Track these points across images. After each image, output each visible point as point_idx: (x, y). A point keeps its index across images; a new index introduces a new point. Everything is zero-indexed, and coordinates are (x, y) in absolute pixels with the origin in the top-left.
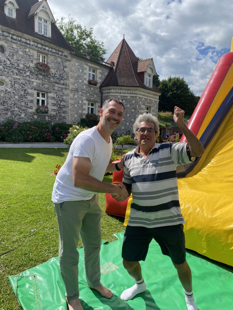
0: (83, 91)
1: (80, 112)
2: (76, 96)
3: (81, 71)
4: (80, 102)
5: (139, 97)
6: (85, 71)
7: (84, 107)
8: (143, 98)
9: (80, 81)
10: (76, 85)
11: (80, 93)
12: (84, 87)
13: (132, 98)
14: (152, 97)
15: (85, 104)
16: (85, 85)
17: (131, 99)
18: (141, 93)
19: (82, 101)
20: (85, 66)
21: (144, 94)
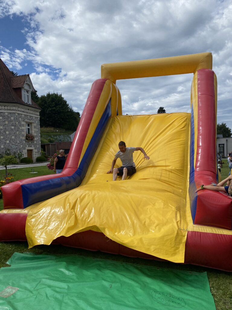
5: (18, 113)
8: (22, 114)
13: (11, 114)
14: (32, 114)
17: (9, 115)
18: (19, 109)
21: (23, 110)
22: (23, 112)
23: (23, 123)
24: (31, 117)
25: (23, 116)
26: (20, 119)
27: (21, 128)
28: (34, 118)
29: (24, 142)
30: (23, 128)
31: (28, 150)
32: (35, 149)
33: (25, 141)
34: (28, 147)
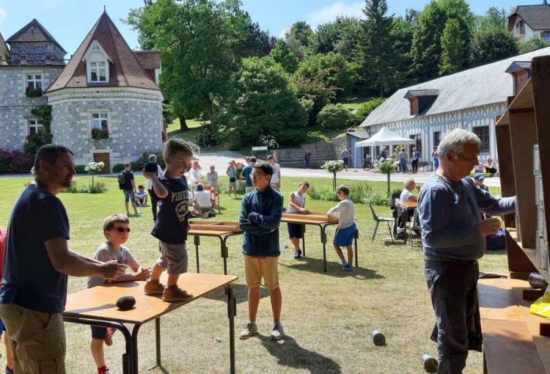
0: (17, 108)
1: (15, 135)
2: (7, 116)
3: (12, 83)
4: (14, 122)
6: (20, 82)
7: (21, 127)
9: (12, 96)
10: (5, 102)
11: (13, 111)
12: (20, 101)
15: (22, 124)
16: (22, 99)
18: (76, 95)
19: (17, 121)
20: (18, 75)
22: (85, 97)
23: (83, 114)
24: (103, 103)
25: (84, 103)
26: (77, 109)
27: (78, 123)
28: (112, 103)
29: (87, 142)
30: (83, 122)
31: (94, 154)
32: (113, 152)
33: (89, 141)
34: (97, 149)
